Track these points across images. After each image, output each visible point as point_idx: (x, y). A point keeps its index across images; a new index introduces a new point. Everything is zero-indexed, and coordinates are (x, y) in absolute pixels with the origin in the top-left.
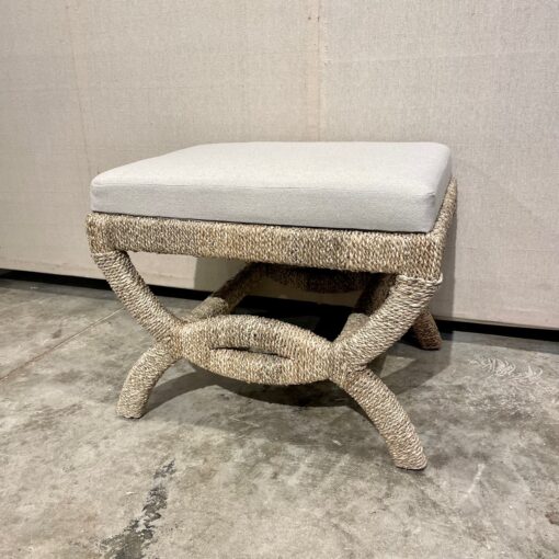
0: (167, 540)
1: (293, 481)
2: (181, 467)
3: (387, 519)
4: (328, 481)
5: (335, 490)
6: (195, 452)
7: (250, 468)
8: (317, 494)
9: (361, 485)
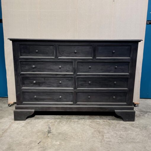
0: (53, 130)
1: (64, 124)
2: (50, 125)
3: (75, 125)
4: (68, 123)
5: (69, 124)
6: (51, 123)
7: (59, 123)
8: (67, 124)
9: (72, 123)
